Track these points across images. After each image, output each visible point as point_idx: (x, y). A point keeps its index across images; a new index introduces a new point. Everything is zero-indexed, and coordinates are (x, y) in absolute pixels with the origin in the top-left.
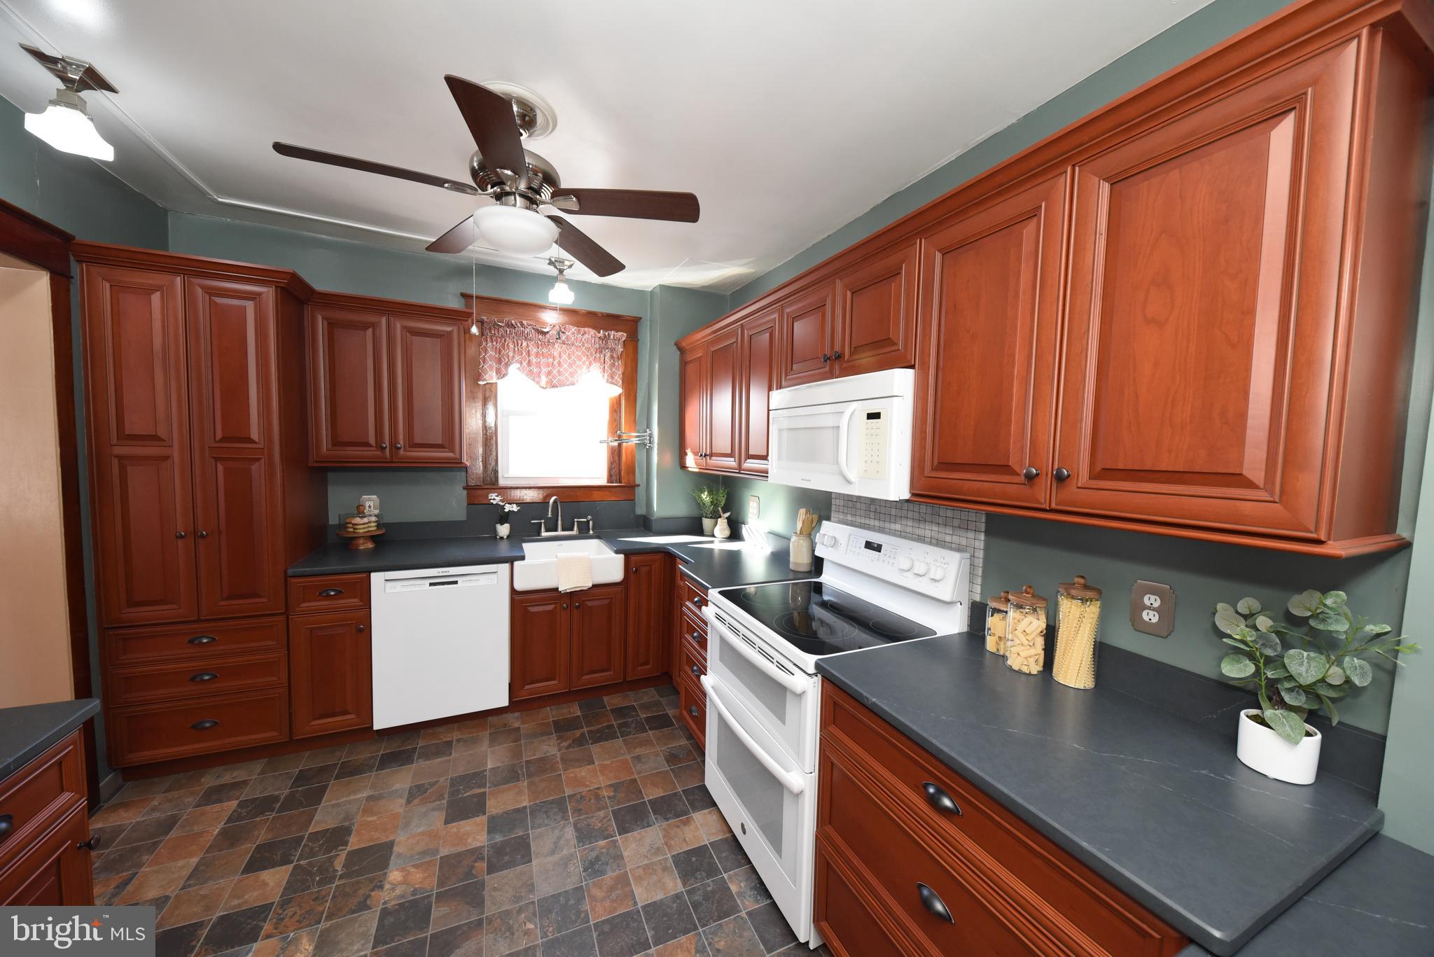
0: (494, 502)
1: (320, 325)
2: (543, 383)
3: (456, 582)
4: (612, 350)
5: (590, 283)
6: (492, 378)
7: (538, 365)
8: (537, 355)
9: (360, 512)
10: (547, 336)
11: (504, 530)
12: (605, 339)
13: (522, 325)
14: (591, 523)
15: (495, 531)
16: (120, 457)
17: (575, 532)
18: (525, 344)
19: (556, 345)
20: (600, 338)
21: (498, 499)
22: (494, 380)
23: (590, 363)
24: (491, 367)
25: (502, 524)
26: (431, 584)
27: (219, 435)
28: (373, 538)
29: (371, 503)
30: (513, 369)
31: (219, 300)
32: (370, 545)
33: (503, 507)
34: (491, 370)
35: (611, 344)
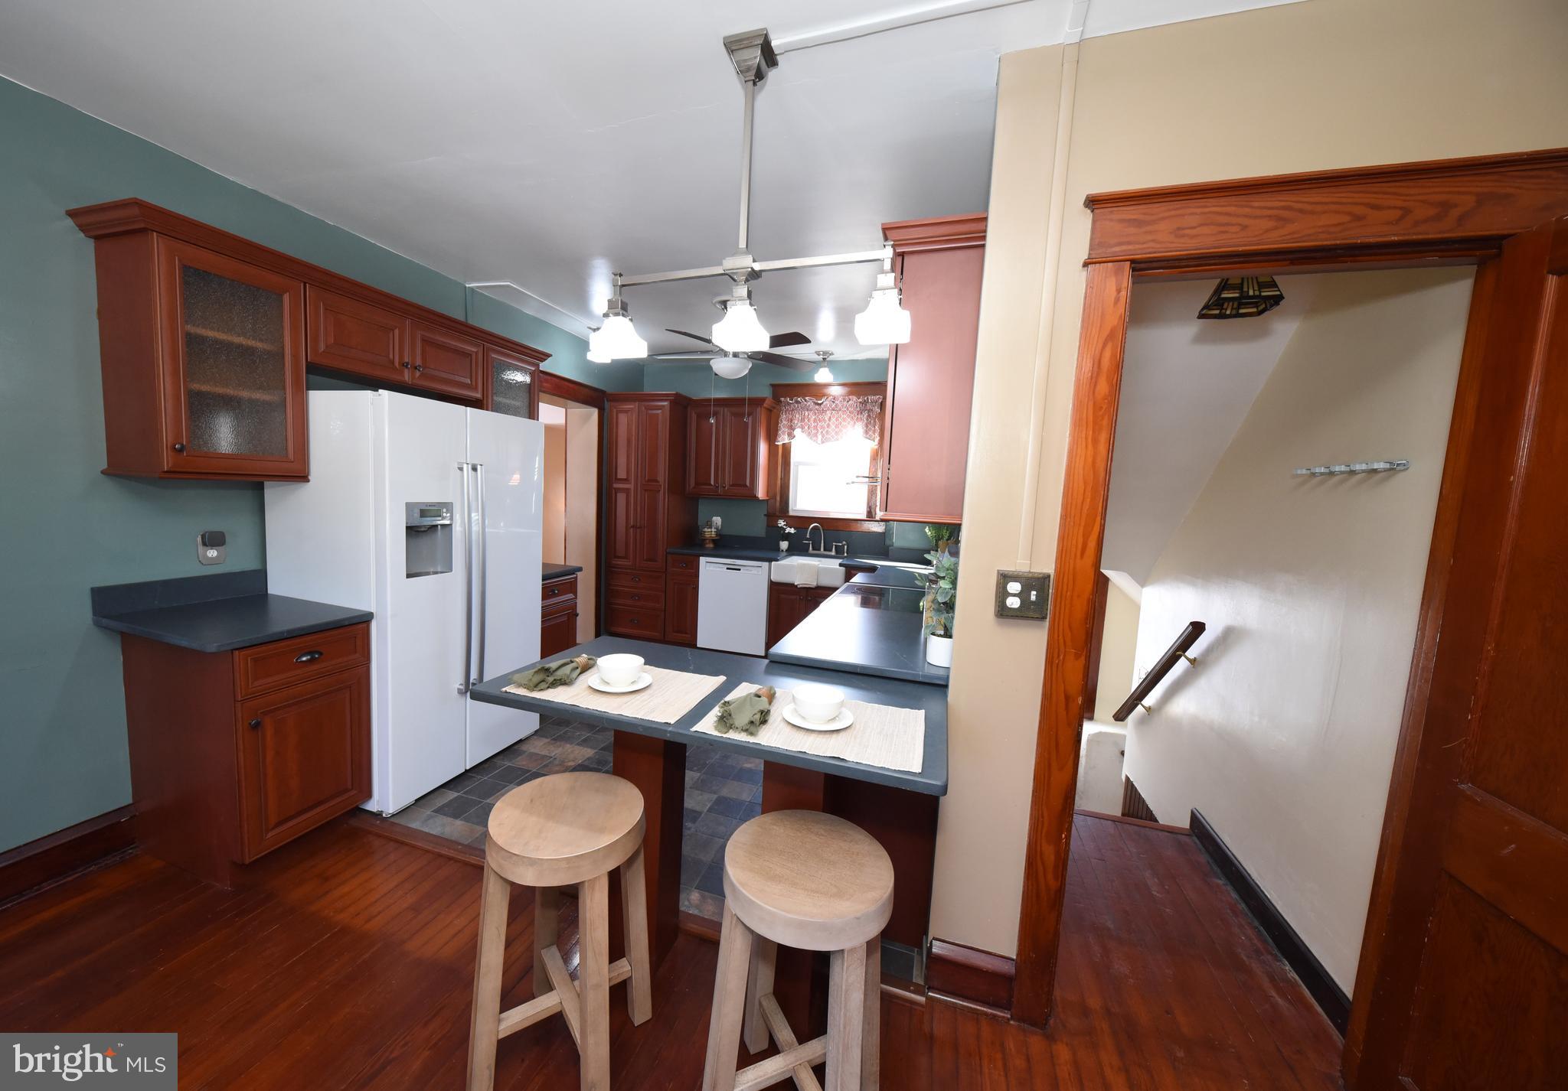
0: (780, 525)
1: (694, 416)
2: (819, 441)
3: (739, 570)
4: (870, 411)
5: (857, 360)
6: (784, 440)
7: (815, 428)
8: (815, 421)
9: (709, 525)
10: (822, 406)
11: (784, 545)
12: (865, 403)
13: (806, 400)
14: (846, 547)
15: (778, 545)
16: (615, 489)
17: (833, 553)
18: (806, 414)
19: (828, 412)
20: (860, 402)
21: (783, 524)
22: (786, 441)
23: (855, 423)
24: (784, 433)
25: (783, 541)
26: (727, 569)
27: (647, 479)
28: (714, 541)
29: (717, 520)
30: (797, 432)
31: (650, 412)
32: (711, 546)
33: (785, 530)
34: (784, 434)
35: (869, 406)
